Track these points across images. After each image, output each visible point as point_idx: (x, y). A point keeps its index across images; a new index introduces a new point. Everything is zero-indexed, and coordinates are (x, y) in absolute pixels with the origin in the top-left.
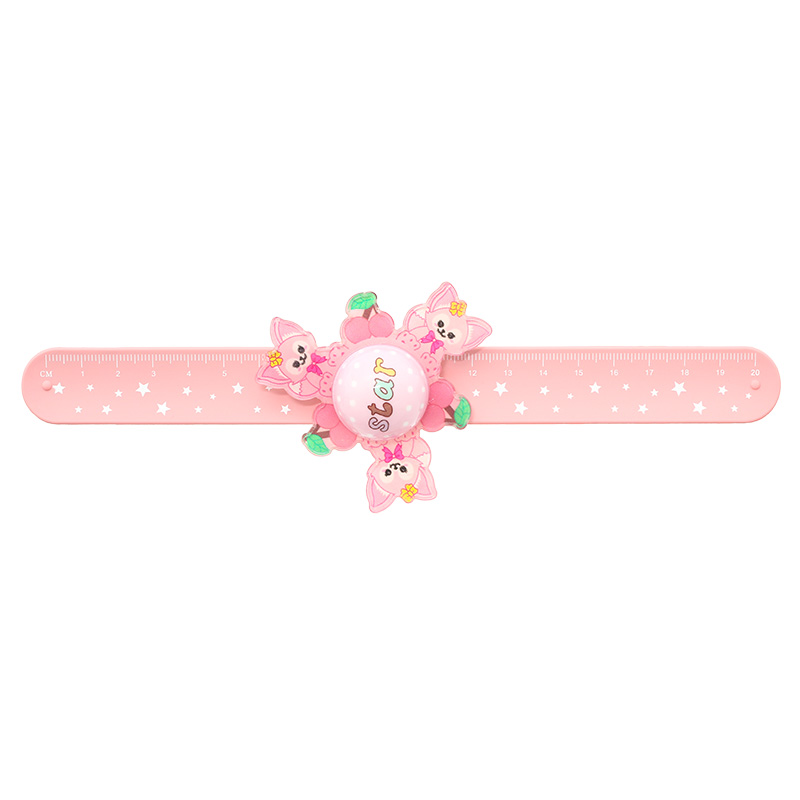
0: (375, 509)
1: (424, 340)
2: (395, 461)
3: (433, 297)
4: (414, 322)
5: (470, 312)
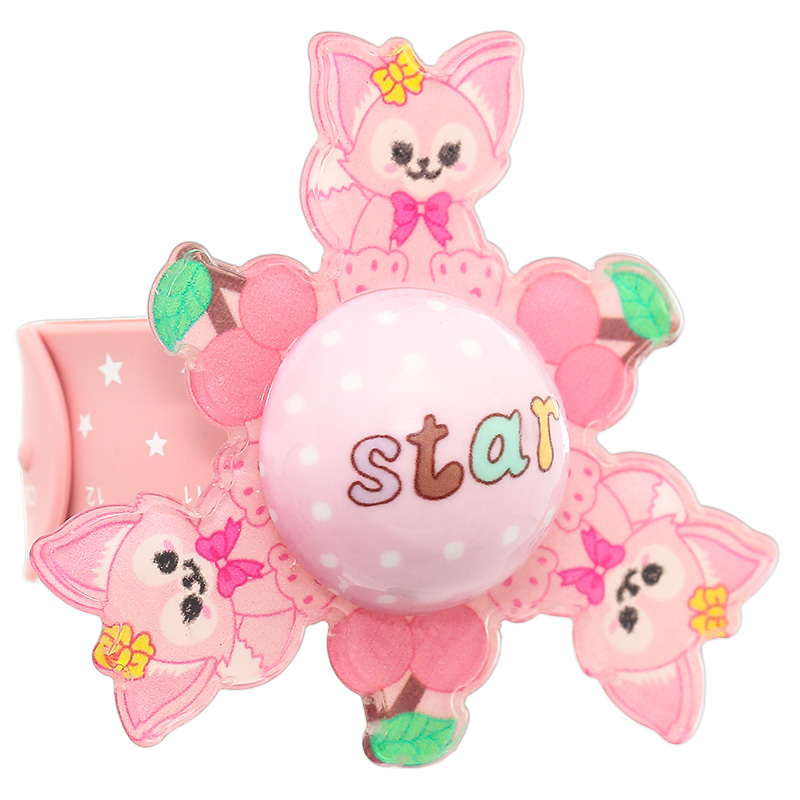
2: (208, 571)
4: (632, 487)
5: (712, 653)
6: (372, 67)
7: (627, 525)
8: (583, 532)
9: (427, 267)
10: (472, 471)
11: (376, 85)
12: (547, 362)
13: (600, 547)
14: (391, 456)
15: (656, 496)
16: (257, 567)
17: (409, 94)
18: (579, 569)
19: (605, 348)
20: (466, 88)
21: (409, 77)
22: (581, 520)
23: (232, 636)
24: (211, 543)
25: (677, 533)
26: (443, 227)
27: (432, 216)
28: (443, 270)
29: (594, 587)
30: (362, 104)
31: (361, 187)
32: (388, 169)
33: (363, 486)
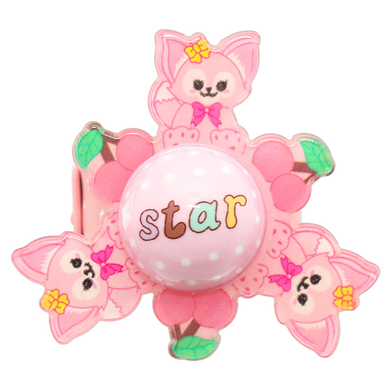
0: (19, 260)
1: (285, 262)
2: (96, 268)
3: (353, 257)
4: (307, 240)
5: (345, 317)
6: (185, 45)
7: (304, 256)
8: (281, 259)
9: (209, 136)
10: (190, 227)
11: (187, 54)
12: (267, 181)
13: (290, 266)
14: (154, 219)
15: (319, 243)
16: (120, 267)
17: (203, 58)
18: (279, 275)
19: (296, 176)
20: (231, 56)
21: (203, 51)
22: (281, 253)
23: (106, 298)
24: (98, 256)
25: (329, 261)
26: (217, 119)
27: (212, 113)
28: (217, 138)
29: (286, 284)
30: (180, 62)
31: (177, 99)
32: (191, 92)
33: (144, 232)
